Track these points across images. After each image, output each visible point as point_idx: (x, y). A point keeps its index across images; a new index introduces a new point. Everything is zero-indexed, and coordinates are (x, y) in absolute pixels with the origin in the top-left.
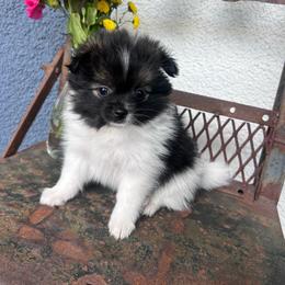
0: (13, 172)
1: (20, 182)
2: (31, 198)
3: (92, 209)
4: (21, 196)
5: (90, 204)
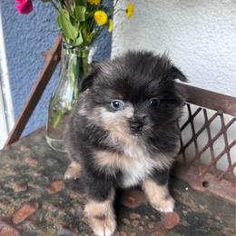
0: (12, 162)
1: (14, 174)
2: (20, 194)
3: (73, 211)
4: (12, 190)
5: (72, 205)
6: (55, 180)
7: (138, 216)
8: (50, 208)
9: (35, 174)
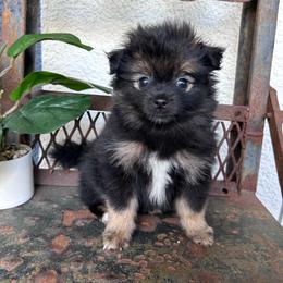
6: (53, 238)
7: (163, 235)
8: (72, 267)
9: (22, 241)
